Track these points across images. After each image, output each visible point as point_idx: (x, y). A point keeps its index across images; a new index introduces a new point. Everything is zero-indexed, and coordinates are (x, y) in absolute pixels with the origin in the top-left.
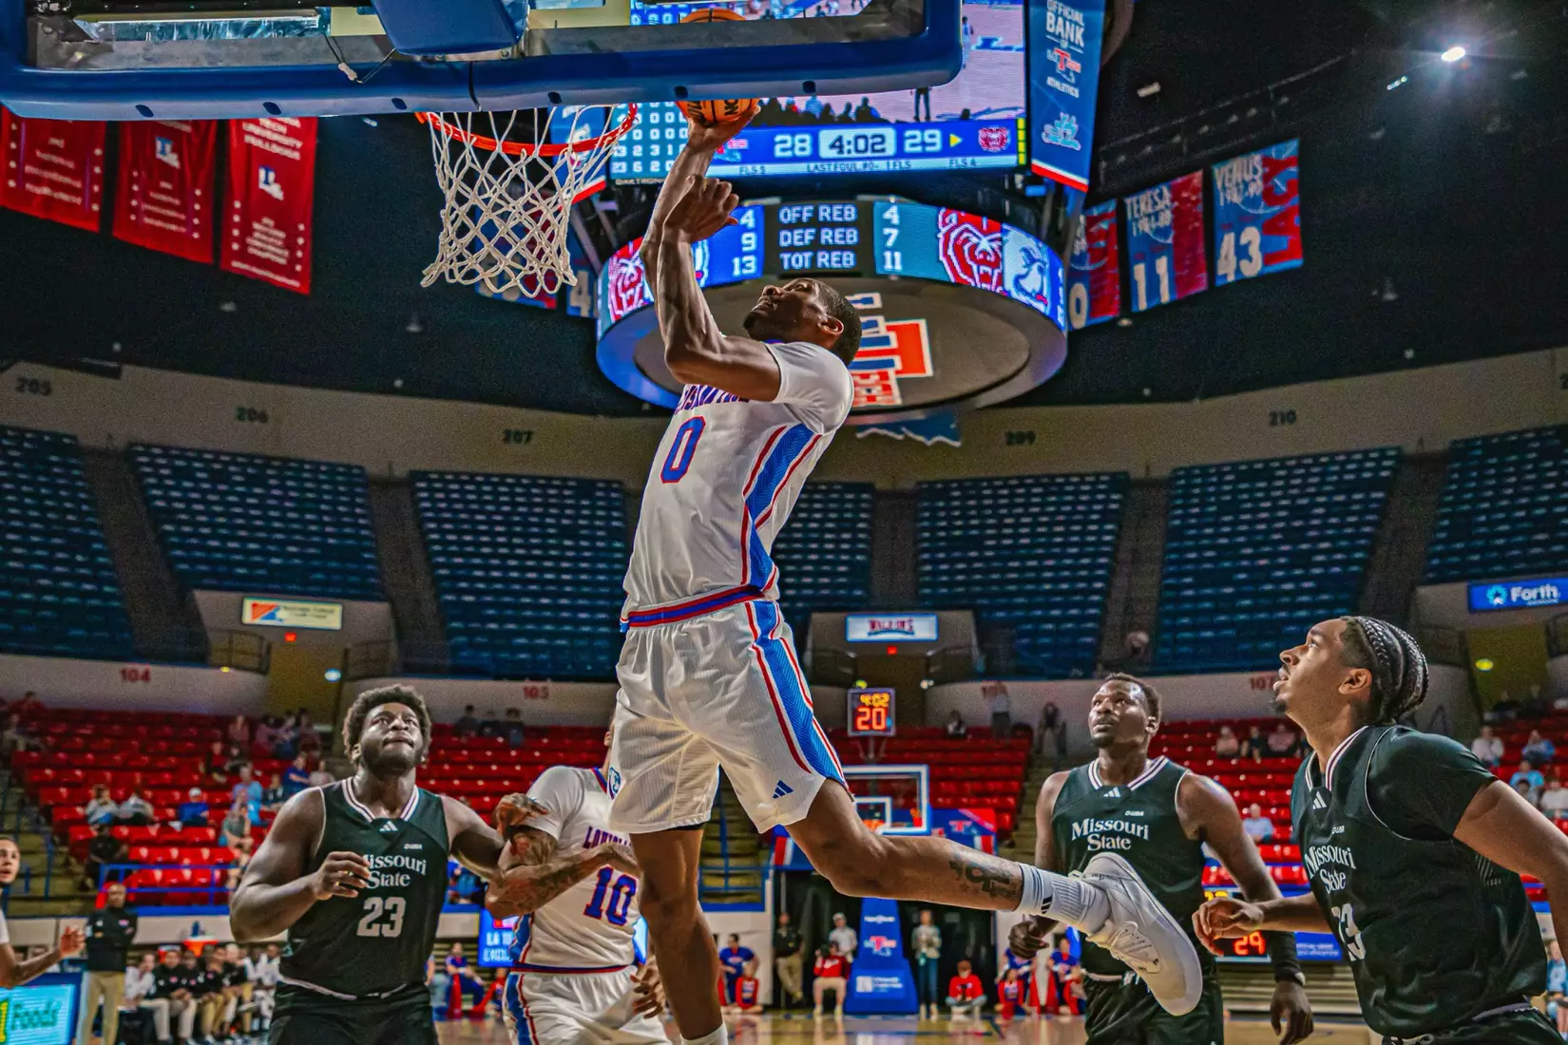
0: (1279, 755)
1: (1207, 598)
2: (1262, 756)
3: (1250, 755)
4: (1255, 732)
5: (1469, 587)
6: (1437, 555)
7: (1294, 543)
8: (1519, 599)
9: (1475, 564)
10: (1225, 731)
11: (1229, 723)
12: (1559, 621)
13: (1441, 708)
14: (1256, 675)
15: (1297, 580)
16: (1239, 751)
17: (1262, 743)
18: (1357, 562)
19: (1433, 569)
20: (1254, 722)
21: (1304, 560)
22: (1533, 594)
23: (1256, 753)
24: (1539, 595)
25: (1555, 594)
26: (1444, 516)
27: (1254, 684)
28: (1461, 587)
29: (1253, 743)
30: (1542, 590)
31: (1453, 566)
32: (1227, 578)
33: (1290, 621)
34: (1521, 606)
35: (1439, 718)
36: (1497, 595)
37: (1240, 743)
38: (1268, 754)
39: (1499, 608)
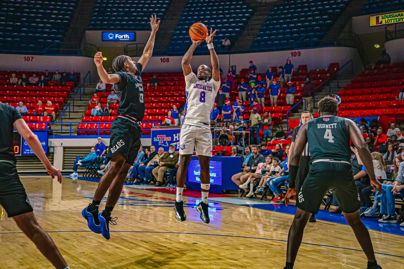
0: (33, 84)
1: (10, 26)
2: (26, 85)
3: (21, 84)
4: (24, 76)
5: (102, 32)
6: (93, 20)
7: (45, 9)
8: (117, 38)
9: (105, 25)
10: (13, 75)
11: (15, 72)
12: (128, 46)
13: (89, 72)
14: (27, 56)
15: (45, 23)
16: (18, 83)
17: (26, 80)
18: (66, 19)
19: (92, 25)
20: (24, 72)
21: (47, 16)
22: (122, 37)
23: (24, 84)
24: (123, 37)
25: (128, 38)
26: (97, 7)
27: (27, 59)
28: (100, 32)
29: (23, 80)
30: (125, 36)
31: (98, 25)
32: (18, 19)
33: (41, 38)
34: (118, 40)
35: (88, 76)
36: (111, 36)
37: (18, 80)
38: (28, 84)
39: (111, 40)
